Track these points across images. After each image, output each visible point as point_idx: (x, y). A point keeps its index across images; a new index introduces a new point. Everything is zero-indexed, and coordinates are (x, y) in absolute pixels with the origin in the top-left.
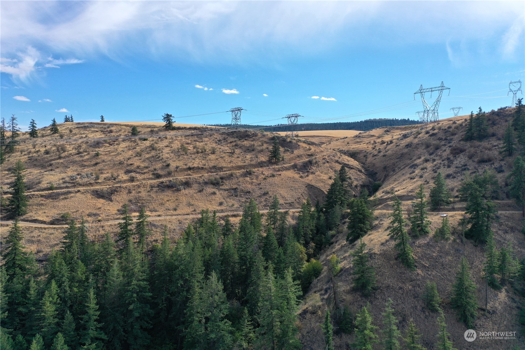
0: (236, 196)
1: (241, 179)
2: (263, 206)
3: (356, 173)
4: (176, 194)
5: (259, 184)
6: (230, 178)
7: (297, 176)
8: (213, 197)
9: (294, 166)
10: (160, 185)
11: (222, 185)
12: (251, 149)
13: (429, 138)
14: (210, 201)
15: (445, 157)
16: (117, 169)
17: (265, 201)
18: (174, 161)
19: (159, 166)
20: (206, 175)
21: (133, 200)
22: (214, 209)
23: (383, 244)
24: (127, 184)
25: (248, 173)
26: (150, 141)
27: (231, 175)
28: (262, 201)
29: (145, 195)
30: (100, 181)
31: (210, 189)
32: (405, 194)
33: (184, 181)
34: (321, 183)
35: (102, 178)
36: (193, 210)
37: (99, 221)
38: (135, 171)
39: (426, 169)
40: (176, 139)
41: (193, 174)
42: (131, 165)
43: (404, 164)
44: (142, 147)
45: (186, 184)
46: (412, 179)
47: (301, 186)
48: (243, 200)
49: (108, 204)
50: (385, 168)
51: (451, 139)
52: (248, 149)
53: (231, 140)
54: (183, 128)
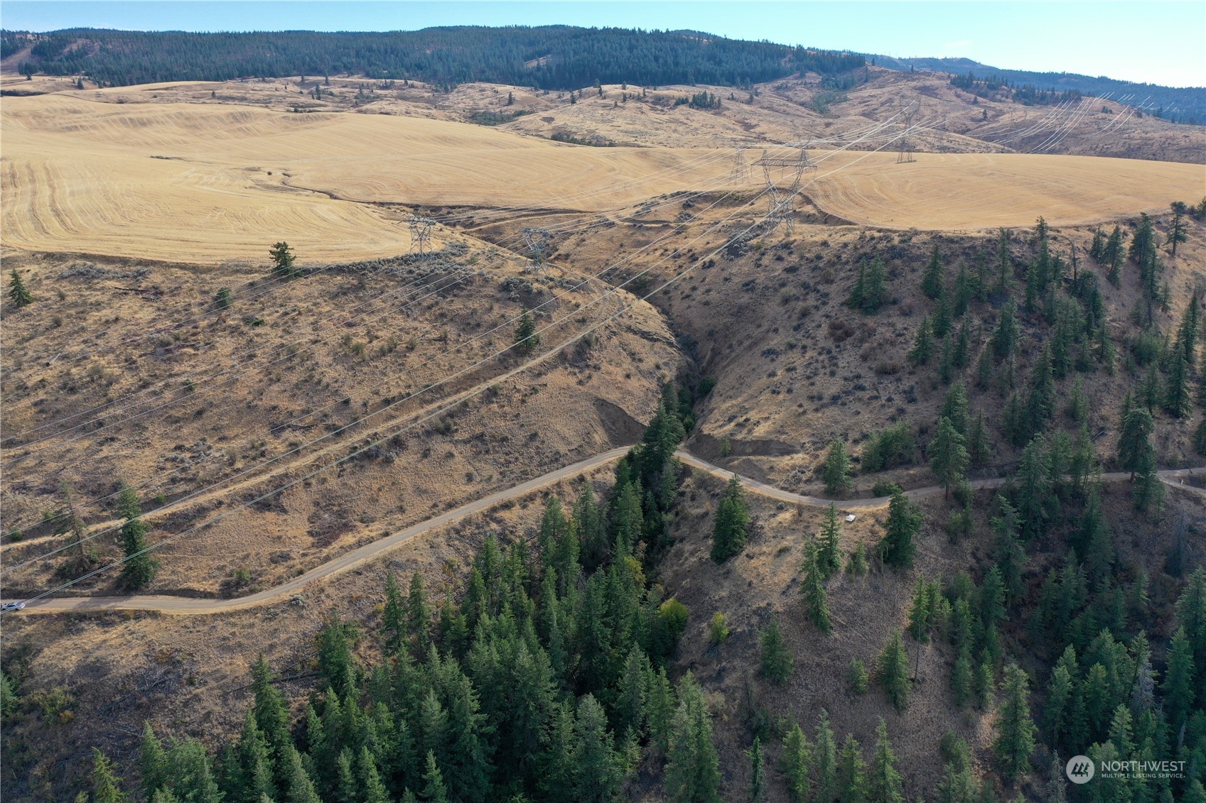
0: (487, 452)
1: (483, 410)
2: (538, 466)
3: (665, 349)
4: (388, 470)
5: (517, 416)
6: (465, 411)
7: (572, 381)
8: (451, 462)
9: (562, 357)
10: (353, 455)
11: (457, 430)
12: (472, 322)
13: (784, 276)
14: (451, 476)
15: (822, 344)
16: (249, 423)
17: (538, 453)
18: (352, 387)
19: (329, 405)
20: (421, 412)
21: (321, 501)
22: (465, 495)
23: (784, 593)
24: (295, 465)
25: (492, 393)
26: (272, 326)
27: (465, 404)
28: (533, 454)
29: (337, 484)
30: (239, 465)
31: (440, 446)
32: (773, 437)
33: (390, 436)
34: (617, 392)
35: (239, 456)
36: (431, 504)
37: (301, 572)
38: (289, 426)
39: (794, 369)
40: (320, 313)
41: (398, 413)
42: (274, 408)
43: (749, 337)
44: (267, 350)
45: (397, 443)
46: (774, 392)
47: (585, 406)
48: (502, 460)
49: (285, 520)
50: (711, 334)
51: (826, 295)
52: (469, 324)
53: (427, 299)
54: (314, 270)
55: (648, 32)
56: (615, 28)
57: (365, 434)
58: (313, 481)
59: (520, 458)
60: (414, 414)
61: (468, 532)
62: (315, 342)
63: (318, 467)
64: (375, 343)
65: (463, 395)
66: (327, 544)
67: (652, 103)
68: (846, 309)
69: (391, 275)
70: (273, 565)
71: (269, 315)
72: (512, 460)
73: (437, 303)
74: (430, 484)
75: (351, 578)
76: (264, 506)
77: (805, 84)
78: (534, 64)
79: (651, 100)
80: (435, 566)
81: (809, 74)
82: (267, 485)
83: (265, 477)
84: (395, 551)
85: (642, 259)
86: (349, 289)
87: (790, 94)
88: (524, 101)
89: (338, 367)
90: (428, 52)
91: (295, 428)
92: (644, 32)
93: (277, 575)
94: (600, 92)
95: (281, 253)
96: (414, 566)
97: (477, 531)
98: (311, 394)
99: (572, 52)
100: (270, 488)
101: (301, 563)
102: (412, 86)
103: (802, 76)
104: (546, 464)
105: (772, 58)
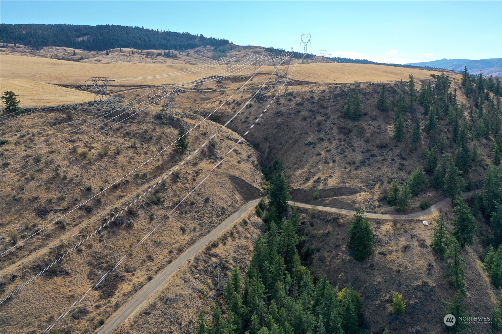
0: (186, 212)
1: (175, 187)
2: (217, 217)
3: (247, 148)
4: (131, 232)
6: (164, 189)
7: (214, 167)
8: (168, 222)
9: (203, 153)
10: (105, 225)
11: (164, 201)
12: (147, 137)
13: (297, 107)
14: (172, 230)
15: (338, 137)
16: (18, 211)
17: (213, 210)
18: (89, 179)
19: (77, 192)
20: (139, 191)
21: (93, 261)
22: (185, 242)
23: (429, 274)
24: (65, 237)
25: (176, 177)
26: (16, 144)
27: (163, 184)
28: (211, 211)
29: (101, 247)
30: (20, 243)
31: (158, 212)
32: (341, 185)
33: (126, 209)
34: (238, 171)
35: (19, 237)
36: (167, 251)
37: (102, 323)
38: (51, 210)
39: (330, 150)
40: (48, 135)
41: (124, 194)
42: (36, 198)
43: (290, 138)
44: (17, 160)
45: (131, 213)
46: (325, 163)
47: (226, 180)
48: (196, 216)
49: (71, 281)
50: (266, 139)
51: (327, 114)
52: (145, 138)
53: (116, 125)
54: (33, 109)
55: (134, 27)
56: (118, 25)
57: (108, 209)
58: (83, 248)
59: (205, 213)
60: (135, 194)
61: (201, 267)
62: (52, 152)
63: (84, 237)
64: (93, 151)
65: (160, 179)
66: (111, 294)
67: (146, 55)
68: (342, 120)
69: (87, 112)
70: (77, 321)
71: (11, 137)
72: (202, 215)
73: (122, 127)
74: (161, 237)
75: (144, 319)
76: (52, 273)
77: (207, 50)
78: (81, 39)
79: (145, 54)
80: (194, 295)
81: (207, 46)
82: (49, 256)
83: (45, 250)
84: (165, 290)
85: (209, 106)
86: (61, 120)
87: (202, 54)
88: (80, 54)
89: (75, 167)
90: (24, 32)
91: (56, 211)
92: (132, 27)
93: (83, 329)
94: (121, 50)
95: (10, 98)
96: (182, 298)
97: (206, 265)
98: (61, 186)
99: (99, 35)
100: (52, 258)
101: (99, 315)
102: (19, 47)
103: (205, 47)
104: (220, 216)
105: (191, 39)
